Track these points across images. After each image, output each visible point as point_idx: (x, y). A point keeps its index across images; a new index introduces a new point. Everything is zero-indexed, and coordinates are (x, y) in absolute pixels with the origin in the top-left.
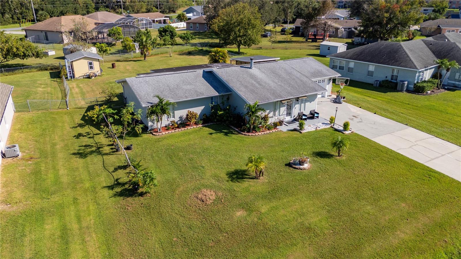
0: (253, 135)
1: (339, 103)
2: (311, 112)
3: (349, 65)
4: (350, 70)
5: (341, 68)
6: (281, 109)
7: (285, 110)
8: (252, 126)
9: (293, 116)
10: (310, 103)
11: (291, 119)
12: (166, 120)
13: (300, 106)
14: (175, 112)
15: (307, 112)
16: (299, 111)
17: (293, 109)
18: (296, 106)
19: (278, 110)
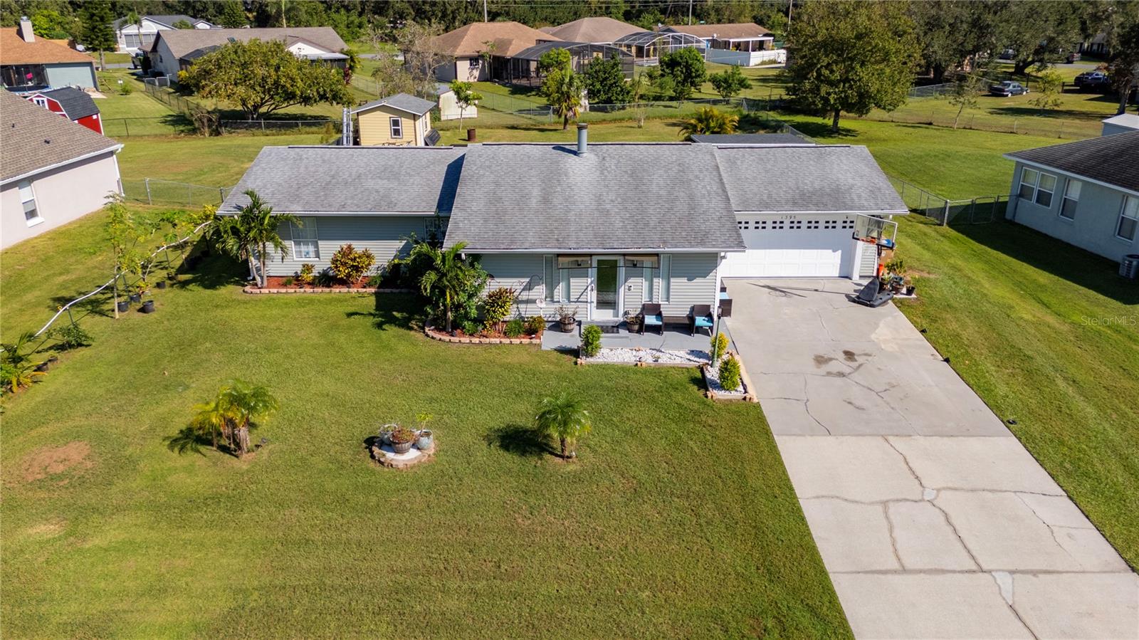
0: (444, 341)
1: (867, 305)
2: (693, 309)
3: (1069, 192)
4: (1067, 208)
5: (1043, 198)
6: (572, 280)
7: (589, 288)
8: (449, 313)
9: (621, 312)
10: (688, 280)
11: (616, 319)
12: (295, 259)
13: (647, 283)
14: (320, 243)
15: (676, 309)
16: (645, 300)
17: (622, 291)
18: (632, 281)
19: (564, 284)
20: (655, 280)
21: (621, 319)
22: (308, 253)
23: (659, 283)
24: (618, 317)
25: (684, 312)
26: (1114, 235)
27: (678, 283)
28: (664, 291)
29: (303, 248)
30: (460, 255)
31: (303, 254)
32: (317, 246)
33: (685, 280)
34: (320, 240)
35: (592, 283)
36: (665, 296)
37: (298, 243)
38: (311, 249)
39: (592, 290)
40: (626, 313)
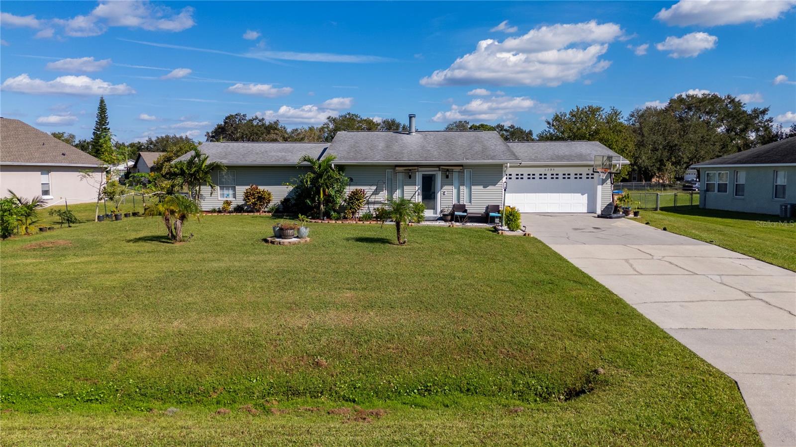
1: (609, 218)
2: (487, 208)
3: (738, 180)
4: (739, 189)
5: (722, 188)
6: (405, 188)
7: (417, 193)
8: (322, 206)
9: (439, 210)
10: (483, 187)
11: (435, 215)
12: (219, 199)
13: (456, 190)
14: (237, 187)
15: (476, 207)
16: (455, 202)
17: (439, 195)
18: (446, 188)
19: (400, 190)
20: (461, 188)
21: (439, 215)
22: (228, 195)
23: (464, 190)
24: (436, 214)
25: (483, 211)
26: (773, 198)
27: (477, 189)
28: (467, 195)
29: (226, 192)
30: (331, 164)
31: (225, 196)
32: (234, 190)
33: (481, 187)
34: (237, 185)
35: (418, 189)
36: (468, 199)
37: (222, 188)
38: (231, 192)
39: (419, 194)
40: (442, 211)
